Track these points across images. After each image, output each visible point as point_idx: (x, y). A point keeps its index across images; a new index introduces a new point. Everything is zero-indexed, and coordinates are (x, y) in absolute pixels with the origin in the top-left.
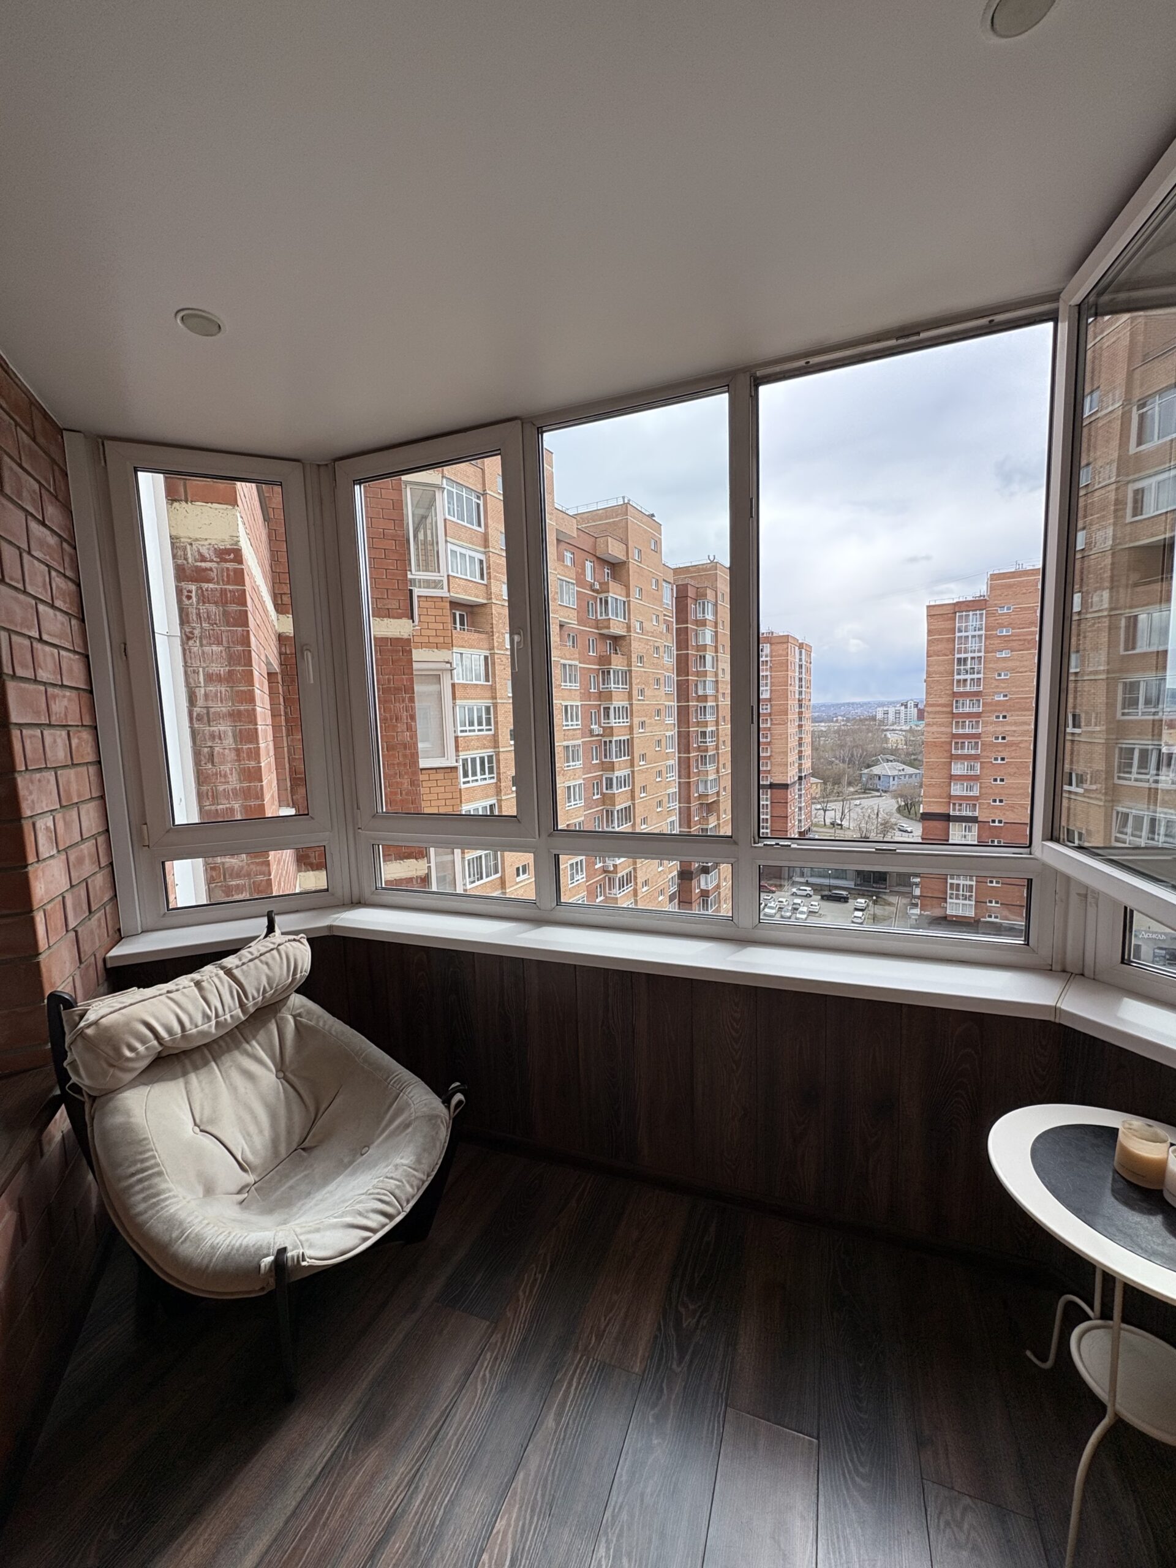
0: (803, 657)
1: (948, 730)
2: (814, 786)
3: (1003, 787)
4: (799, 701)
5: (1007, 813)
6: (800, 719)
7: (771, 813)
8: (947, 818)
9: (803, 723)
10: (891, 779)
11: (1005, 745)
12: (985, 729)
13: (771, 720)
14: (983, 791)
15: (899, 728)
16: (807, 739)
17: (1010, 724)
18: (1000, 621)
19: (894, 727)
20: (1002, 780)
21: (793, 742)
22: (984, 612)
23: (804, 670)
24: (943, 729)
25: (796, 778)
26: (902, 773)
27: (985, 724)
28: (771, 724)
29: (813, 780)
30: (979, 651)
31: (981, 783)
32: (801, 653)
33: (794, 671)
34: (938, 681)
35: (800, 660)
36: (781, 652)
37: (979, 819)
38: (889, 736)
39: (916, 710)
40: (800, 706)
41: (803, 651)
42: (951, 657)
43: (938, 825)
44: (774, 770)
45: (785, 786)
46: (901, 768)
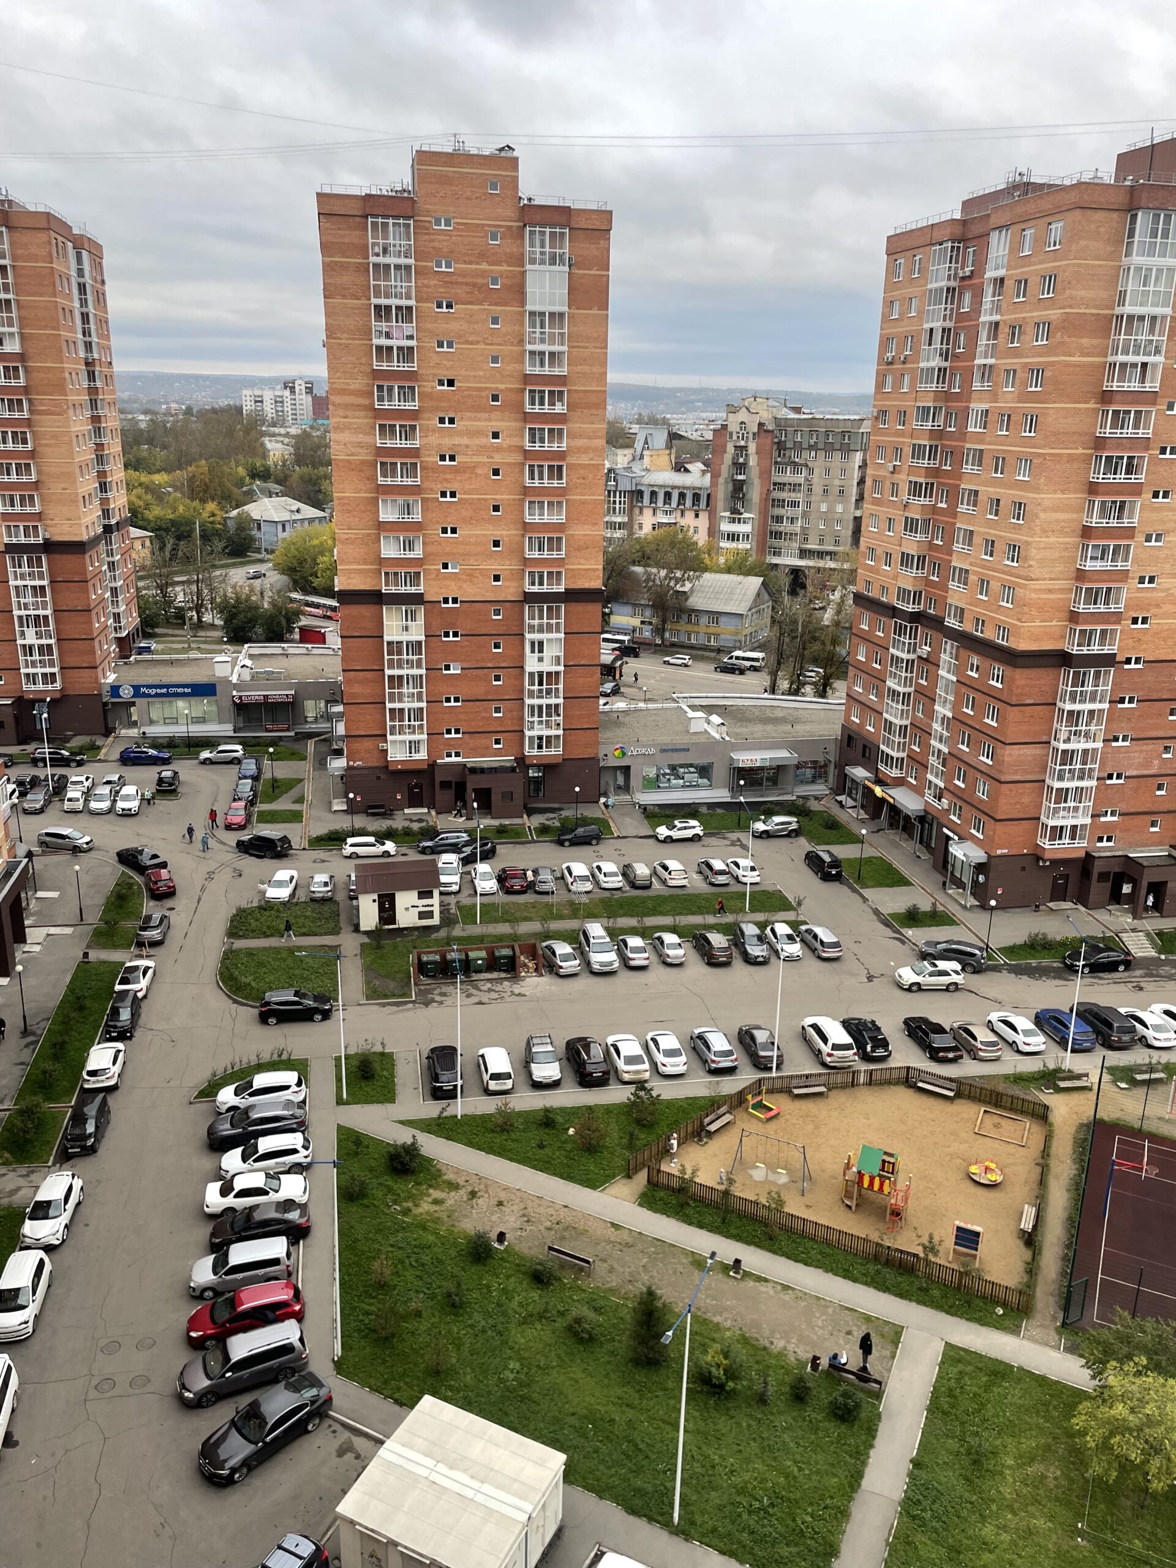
0: (86, 266)
1: (368, 439)
2: (138, 545)
3: (456, 542)
4: (87, 364)
5: (465, 586)
6: (94, 404)
7: (54, 604)
8: (377, 598)
9: (101, 412)
10: (280, 527)
11: (456, 470)
12: (425, 440)
13: (30, 401)
14: (430, 548)
15: (282, 431)
16: (114, 447)
17: (460, 433)
18: (436, 244)
19: (276, 430)
20: (454, 531)
21: (85, 452)
22: (412, 222)
23: (89, 297)
24: (361, 438)
25: (100, 530)
26: (298, 516)
27: (426, 431)
28: (31, 411)
29: (135, 532)
30: (408, 297)
31: (424, 535)
32: (79, 261)
33: (69, 297)
34: (347, 346)
35: (80, 272)
36: (34, 250)
37: (427, 598)
38: (269, 445)
39: (310, 398)
40: (91, 376)
41: (84, 253)
42: (364, 301)
43: (364, 611)
44: (51, 511)
45: (78, 548)
46: (295, 508)
